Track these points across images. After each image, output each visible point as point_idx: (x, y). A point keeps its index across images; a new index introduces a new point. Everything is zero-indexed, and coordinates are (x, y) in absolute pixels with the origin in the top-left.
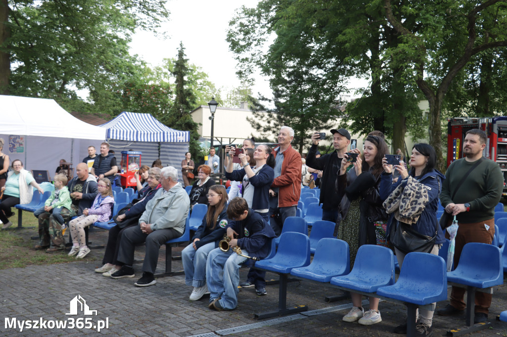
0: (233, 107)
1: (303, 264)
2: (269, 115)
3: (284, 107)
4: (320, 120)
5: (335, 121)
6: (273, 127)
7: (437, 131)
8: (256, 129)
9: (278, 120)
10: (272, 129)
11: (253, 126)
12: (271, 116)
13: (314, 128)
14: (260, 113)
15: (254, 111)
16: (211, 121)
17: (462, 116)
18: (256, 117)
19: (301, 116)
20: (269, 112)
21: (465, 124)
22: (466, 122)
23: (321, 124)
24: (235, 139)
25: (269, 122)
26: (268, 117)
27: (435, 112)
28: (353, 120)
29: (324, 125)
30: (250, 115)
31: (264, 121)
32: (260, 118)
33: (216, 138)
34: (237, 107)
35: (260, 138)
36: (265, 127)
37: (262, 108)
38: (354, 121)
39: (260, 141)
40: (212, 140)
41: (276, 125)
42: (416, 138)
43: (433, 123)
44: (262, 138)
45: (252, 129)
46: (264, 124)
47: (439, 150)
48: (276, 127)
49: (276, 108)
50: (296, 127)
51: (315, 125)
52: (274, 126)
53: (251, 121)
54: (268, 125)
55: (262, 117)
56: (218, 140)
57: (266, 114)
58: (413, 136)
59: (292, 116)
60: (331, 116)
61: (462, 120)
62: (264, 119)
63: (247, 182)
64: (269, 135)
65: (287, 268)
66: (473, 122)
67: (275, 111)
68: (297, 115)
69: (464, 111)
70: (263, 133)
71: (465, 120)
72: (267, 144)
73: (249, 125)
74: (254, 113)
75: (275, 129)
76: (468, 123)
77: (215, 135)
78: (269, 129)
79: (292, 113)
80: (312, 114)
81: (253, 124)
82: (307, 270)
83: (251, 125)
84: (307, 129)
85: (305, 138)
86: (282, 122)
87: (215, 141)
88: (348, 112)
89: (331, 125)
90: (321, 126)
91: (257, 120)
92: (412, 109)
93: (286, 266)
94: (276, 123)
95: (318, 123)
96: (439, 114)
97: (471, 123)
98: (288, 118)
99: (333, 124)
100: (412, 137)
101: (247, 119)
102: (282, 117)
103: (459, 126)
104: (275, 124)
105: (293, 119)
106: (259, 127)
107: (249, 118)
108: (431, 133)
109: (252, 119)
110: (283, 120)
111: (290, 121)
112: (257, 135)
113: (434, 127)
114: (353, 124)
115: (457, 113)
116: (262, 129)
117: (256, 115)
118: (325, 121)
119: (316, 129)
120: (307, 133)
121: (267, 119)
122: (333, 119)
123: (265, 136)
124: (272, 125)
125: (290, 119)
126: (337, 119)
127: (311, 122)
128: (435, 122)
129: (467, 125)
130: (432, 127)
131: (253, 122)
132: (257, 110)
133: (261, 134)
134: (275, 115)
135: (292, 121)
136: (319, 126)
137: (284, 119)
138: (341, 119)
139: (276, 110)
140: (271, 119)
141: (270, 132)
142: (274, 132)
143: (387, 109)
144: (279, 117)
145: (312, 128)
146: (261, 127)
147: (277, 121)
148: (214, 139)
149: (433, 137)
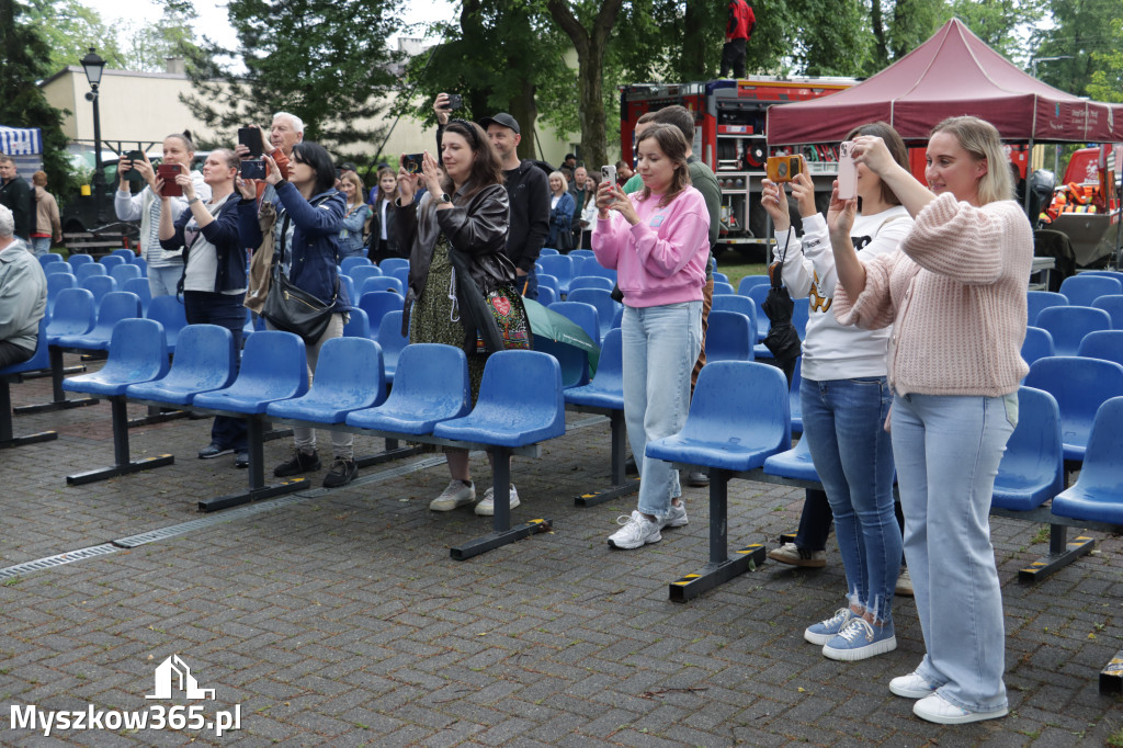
0: (150, 71)
1: (293, 393)
2: (233, 88)
3: (265, 70)
4: (349, 95)
5: (382, 98)
6: (245, 116)
7: (597, 115)
8: (203, 123)
9: (255, 98)
10: (243, 120)
11: (196, 115)
12: (236, 90)
13: (339, 114)
14: (211, 84)
15: (196, 80)
16: (91, 104)
17: (652, 82)
18: (202, 93)
19: (307, 89)
20: (231, 79)
21: (653, 97)
22: (656, 93)
23: (354, 106)
24: (153, 143)
25: (233, 105)
26: (230, 93)
27: (590, 72)
28: (424, 94)
29: (361, 107)
30: (187, 88)
31: (221, 102)
32: (211, 96)
33: (106, 142)
34: (159, 70)
36: (226, 116)
37: (216, 73)
38: (428, 97)
40: (98, 149)
41: (251, 112)
42: (565, 131)
43: (588, 97)
45: (195, 119)
46: (222, 109)
48: (250, 115)
49: (246, 70)
51: (339, 109)
52: (246, 113)
53: (192, 102)
54: (231, 110)
55: (216, 93)
56: (112, 149)
57: (226, 86)
58: (557, 127)
59: (288, 89)
60: (373, 87)
61: (648, 88)
62: (222, 97)
63: (195, 234)
65: (257, 403)
66: (670, 93)
67: (247, 79)
68: (296, 86)
69: (656, 71)
70: (221, 129)
71: (654, 89)
73: (186, 112)
74: (196, 84)
76: (659, 96)
77: (104, 137)
78: (234, 119)
79: (286, 82)
80: (330, 83)
81: (197, 111)
82: (301, 404)
83: (190, 113)
84: (322, 119)
86: (264, 104)
87: (106, 150)
88: (411, 76)
89: (376, 108)
90: (353, 109)
91: (204, 100)
92: (547, 67)
93: (257, 399)
94: (251, 105)
95: (346, 104)
96: (599, 77)
97: (665, 95)
98: (278, 93)
99: (379, 105)
100: (554, 129)
101: (182, 98)
102: (264, 92)
103: (642, 102)
104: (247, 108)
105: (288, 97)
106: (210, 116)
107: (186, 95)
108: (584, 119)
109: (193, 98)
110: (265, 98)
111: (281, 101)
112: (208, 134)
113: (589, 107)
114: (424, 104)
115: (642, 75)
116: (218, 120)
117: (202, 89)
118: (361, 98)
119: (344, 118)
120: (322, 127)
121: (230, 98)
122: (379, 94)
123: (227, 137)
124: (240, 110)
125: (282, 97)
126: (387, 93)
127: (330, 101)
128: (592, 95)
129: (659, 100)
130: (585, 106)
131: (197, 106)
132: (204, 78)
133: (218, 133)
134: (247, 88)
135: (286, 99)
136: (348, 109)
137: (268, 96)
138: (397, 93)
139: (248, 76)
140: (238, 96)
143: (497, 70)
144: (256, 93)
145: (333, 116)
146: (217, 115)
147: (252, 101)
148: (103, 145)
149: (588, 127)
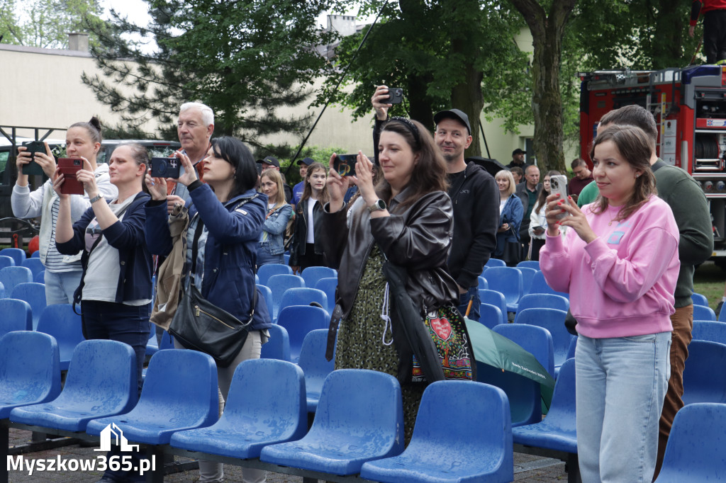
0: (49, 46)
1: (201, 421)
2: (142, 69)
3: (179, 50)
4: (272, 80)
5: (308, 84)
6: (155, 101)
7: (552, 106)
8: (108, 107)
9: (167, 81)
10: (152, 105)
11: (100, 98)
12: (146, 71)
13: (260, 100)
14: (118, 64)
15: (101, 59)
17: (618, 68)
18: (108, 74)
19: (226, 72)
20: (142, 60)
21: (622, 86)
22: (623, 81)
23: (277, 92)
24: (51, 130)
25: (142, 88)
26: (139, 74)
27: (547, 57)
28: (356, 80)
29: (285, 93)
30: (91, 68)
31: (129, 84)
32: (118, 78)
34: (60, 45)
35: (121, 129)
36: (133, 100)
37: (125, 52)
38: (360, 83)
39: (120, 135)
41: (161, 96)
42: (515, 123)
43: (543, 86)
44: (126, 129)
45: (99, 105)
46: (129, 92)
47: (557, 152)
48: (160, 100)
49: (158, 50)
50: (214, 100)
51: (260, 94)
52: (156, 98)
53: (96, 83)
54: (139, 94)
55: (124, 75)
56: (4, 135)
57: (134, 66)
58: (505, 119)
59: (203, 72)
60: (298, 71)
61: (613, 76)
62: (130, 79)
63: (96, 236)
64: (145, 120)
65: (161, 432)
66: (639, 82)
67: (159, 59)
68: (212, 68)
69: (624, 55)
70: (127, 114)
71: (620, 77)
72: (138, 144)
73: (89, 94)
74: (101, 64)
75: (159, 106)
76: (627, 84)
78: (142, 104)
79: (202, 64)
80: (251, 68)
81: (101, 94)
82: (209, 434)
83: (94, 96)
84: (241, 105)
85: (236, 128)
86: (176, 88)
88: (342, 59)
89: (301, 94)
90: (275, 96)
91: (110, 82)
92: (496, 51)
93: (161, 427)
94: (162, 88)
95: (268, 89)
96: (556, 63)
97: (634, 83)
98: (192, 76)
99: (305, 91)
100: (502, 120)
101: (85, 79)
102: (177, 74)
103: (606, 92)
104: (158, 92)
105: (203, 80)
106: (116, 100)
107: (90, 75)
108: (537, 110)
109: (97, 80)
110: (178, 82)
111: (196, 85)
112: (112, 119)
113: (544, 96)
114: (356, 90)
115: (607, 59)
116: (125, 104)
117: (107, 70)
118: (285, 83)
119: (264, 105)
120: (240, 115)
121: (138, 80)
122: (305, 79)
123: (134, 123)
124: (150, 94)
125: (197, 80)
126: (314, 79)
127: (250, 85)
128: (547, 83)
129: (626, 89)
130: (540, 95)
131: (101, 88)
132: (110, 57)
133: (124, 119)
134: (158, 70)
135: (201, 83)
136: (270, 95)
137: (181, 79)
138: (324, 78)
139: (160, 56)
140: (148, 78)
141: (147, 114)
142: (156, 113)
143: (439, 53)
144: (168, 75)
145: (253, 103)
146: (124, 99)
147: (163, 84)
149: (542, 120)
